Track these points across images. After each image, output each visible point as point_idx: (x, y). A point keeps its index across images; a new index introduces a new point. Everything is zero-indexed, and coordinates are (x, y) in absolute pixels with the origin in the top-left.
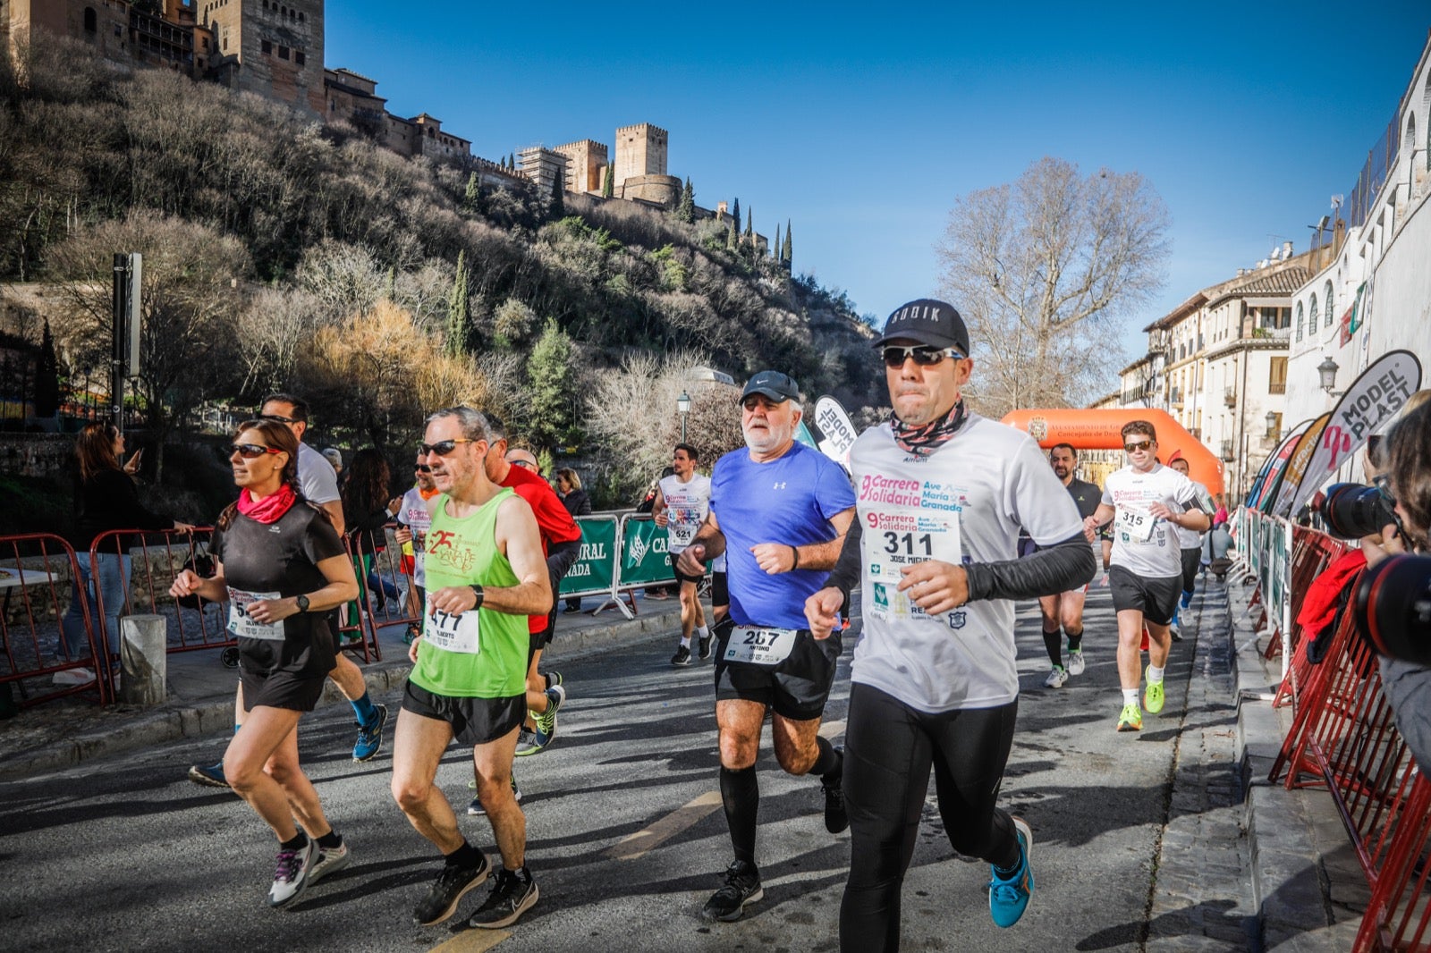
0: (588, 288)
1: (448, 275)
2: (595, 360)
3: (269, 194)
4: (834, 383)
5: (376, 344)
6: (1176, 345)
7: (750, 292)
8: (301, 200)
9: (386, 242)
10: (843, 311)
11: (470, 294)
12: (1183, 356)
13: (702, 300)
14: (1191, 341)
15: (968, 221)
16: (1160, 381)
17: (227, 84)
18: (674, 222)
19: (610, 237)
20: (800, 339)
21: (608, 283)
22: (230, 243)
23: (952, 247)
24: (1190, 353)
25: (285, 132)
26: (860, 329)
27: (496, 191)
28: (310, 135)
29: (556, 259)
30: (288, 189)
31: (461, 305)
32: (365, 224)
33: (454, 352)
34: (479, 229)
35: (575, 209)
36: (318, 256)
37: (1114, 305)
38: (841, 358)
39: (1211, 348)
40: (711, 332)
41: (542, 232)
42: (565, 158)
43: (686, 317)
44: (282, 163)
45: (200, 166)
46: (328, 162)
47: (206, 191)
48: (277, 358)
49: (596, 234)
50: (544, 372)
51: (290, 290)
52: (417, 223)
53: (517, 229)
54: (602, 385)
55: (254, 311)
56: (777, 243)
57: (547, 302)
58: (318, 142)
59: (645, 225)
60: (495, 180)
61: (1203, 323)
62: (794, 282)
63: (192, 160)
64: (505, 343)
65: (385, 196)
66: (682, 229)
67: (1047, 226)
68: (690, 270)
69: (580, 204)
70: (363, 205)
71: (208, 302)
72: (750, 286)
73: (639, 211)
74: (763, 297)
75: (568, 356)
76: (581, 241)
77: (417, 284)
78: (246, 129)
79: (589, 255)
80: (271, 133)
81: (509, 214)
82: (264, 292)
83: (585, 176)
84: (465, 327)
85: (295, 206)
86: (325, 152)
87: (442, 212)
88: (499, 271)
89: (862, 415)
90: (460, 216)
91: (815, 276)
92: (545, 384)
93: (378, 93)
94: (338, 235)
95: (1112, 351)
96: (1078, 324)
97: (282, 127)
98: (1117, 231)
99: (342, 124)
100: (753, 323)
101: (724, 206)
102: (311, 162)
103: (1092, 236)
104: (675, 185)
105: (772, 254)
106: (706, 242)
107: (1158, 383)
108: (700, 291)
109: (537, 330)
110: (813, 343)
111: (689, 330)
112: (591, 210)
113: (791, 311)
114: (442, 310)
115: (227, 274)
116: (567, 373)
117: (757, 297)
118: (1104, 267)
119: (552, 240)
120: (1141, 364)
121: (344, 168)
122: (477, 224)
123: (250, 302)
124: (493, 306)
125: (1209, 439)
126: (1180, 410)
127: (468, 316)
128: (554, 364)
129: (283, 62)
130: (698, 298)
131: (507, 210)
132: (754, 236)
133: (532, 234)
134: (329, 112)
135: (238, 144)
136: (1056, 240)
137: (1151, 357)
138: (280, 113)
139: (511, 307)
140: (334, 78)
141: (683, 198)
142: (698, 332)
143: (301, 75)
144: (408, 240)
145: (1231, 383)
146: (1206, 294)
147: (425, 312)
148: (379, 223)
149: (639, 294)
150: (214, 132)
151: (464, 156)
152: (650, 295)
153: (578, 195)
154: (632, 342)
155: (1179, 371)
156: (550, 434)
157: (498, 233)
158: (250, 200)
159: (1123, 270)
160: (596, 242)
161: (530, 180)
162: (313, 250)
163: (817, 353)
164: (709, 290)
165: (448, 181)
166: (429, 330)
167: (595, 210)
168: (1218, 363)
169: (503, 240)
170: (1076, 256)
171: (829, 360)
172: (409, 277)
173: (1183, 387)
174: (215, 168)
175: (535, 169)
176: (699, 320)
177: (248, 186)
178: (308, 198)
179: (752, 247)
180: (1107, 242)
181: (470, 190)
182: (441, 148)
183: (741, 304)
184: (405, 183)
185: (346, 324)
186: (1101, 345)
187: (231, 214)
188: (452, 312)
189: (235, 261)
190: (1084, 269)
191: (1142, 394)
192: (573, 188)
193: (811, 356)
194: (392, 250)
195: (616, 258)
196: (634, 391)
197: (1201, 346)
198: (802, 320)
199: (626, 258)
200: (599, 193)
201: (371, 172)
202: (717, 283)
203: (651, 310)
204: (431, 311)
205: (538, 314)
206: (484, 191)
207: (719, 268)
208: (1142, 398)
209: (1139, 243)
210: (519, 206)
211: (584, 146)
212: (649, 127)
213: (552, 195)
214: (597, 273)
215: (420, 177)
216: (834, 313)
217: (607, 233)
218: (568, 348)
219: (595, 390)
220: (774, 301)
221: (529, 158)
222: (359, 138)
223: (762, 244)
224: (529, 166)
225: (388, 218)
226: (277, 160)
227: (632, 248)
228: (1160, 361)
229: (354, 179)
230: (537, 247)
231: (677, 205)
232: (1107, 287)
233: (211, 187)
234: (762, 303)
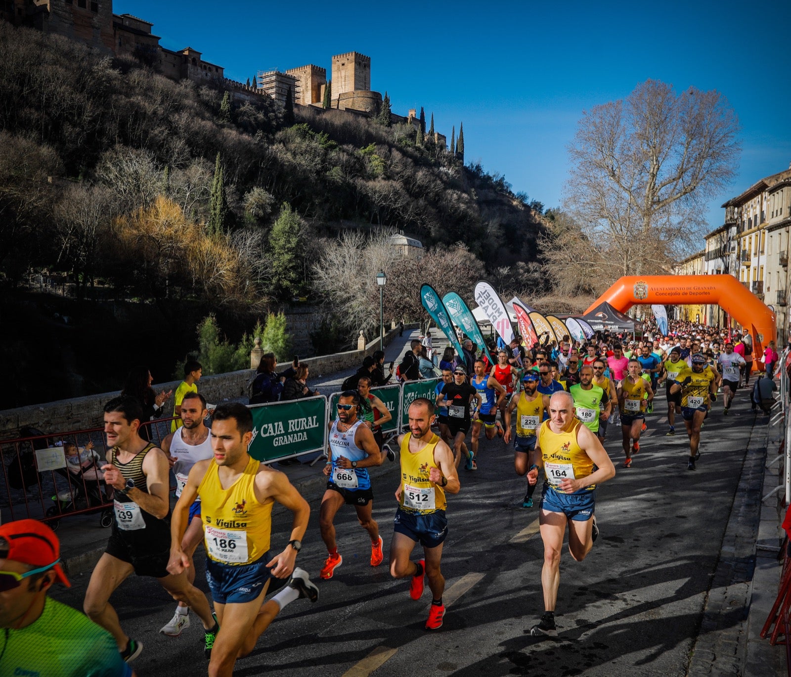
0: (313, 177)
1: (208, 172)
2: (319, 232)
3: (75, 112)
4: (496, 245)
5: (157, 229)
6: (745, 218)
7: (433, 178)
8: (98, 115)
9: (162, 145)
10: (502, 190)
11: (226, 184)
12: (750, 227)
13: (397, 185)
14: (756, 216)
15: (592, 128)
16: (734, 244)
17: (39, 28)
18: (376, 126)
19: (329, 139)
20: (470, 212)
21: (328, 173)
22: (46, 151)
23: (580, 148)
24: (755, 225)
25: (85, 64)
26: (515, 203)
27: (244, 105)
28: (103, 66)
29: (289, 156)
30: (89, 107)
31: (219, 193)
32: (146, 133)
33: (214, 228)
34: (232, 134)
35: (303, 118)
36: (112, 158)
37: (700, 190)
38: (501, 225)
39: (770, 221)
40: (405, 209)
41: (279, 135)
42: (294, 79)
43: (386, 198)
44: (84, 87)
45: (22, 91)
46: (118, 86)
47: (27, 110)
48: (83, 236)
49: (318, 136)
50: (282, 242)
51: (92, 185)
52: (185, 131)
53: (260, 133)
54: (324, 254)
55: (65, 202)
56: (453, 141)
57: (282, 188)
58: (110, 71)
59: (355, 129)
60: (242, 96)
61: (765, 203)
62: (466, 169)
63: (16, 87)
64: (252, 220)
65: (161, 111)
66: (383, 131)
67: (651, 131)
68: (389, 162)
69: (305, 113)
70: (144, 119)
71: (31, 196)
72: (433, 174)
73: (350, 118)
74: (443, 182)
75: (299, 231)
76: (307, 142)
77: (185, 178)
78: (55, 62)
79: (314, 153)
80: (75, 65)
81: (253, 123)
82: (73, 187)
83: (310, 93)
84: (222, 210)
85: (94, 120)
86: (115, 79)
87: (204, 122)
88: (246, 166)
89: (517, 268)
90: (217, 125)
91: (481, 164)
92: (283, 251)
93: (153, 33)
94: (126, 143)
95: (698, 224)
96: (673, 204)
97: (82, 60)
98: (701, 134)
99: (128, 57)
100: (436, 201)
101: (413, 113)
102: (106, 86)
103: (683, 138)
104: (376, 98)
105: (449, 148)
106: (400, 140)
107: (732, 246)
108: (396, 178)
109: (276, 211)
110: (480, 215)
111: (388, 207)
112: (314, 118)
113: (465, 192)
114: (205, 197)
115: (44, 174)
116: (298, 243)
117: (439, 182)
118: (693, 160)
119: (285, 141)
120: (719, 231)
121: (129, 91)
122: (230, 131)
123: (62, 195)
124: (243, 193)
125: (769, 289)
126: (748, 267)
127: (224, 202)
128: (289, 236)
129: (82, 11)
130: (394, 183)
131: (252, 119)
132: (436, 135)
133: (271, 136)
134: (117, 47)
135: (50, 74)
136: (657, 141)
137: (727, 227)
138: (81, 50)
139: (256, 193)
140: (120, 22)
141: (382, 107)
142: (396, 209)
143: (95, 20)
144: (179, 144)
145: (784, 248)
146: (766, 182)
147: (193, 199)
148: (156, 132)
149: (351, 181)
150: (31, 65)
151: (219, 79)
152: (360, 182)
153: (304, 107)
154: (347, 217)
155: (747, 237)
156: (287, 288)
157: (245, 137)
158: (60, 115)
159: (706, 164)
160: (318, 143)
161: (269, 96)
162: (108, 153)
163: (484, 222)
164: (403, 176)
165: (207, 98)
166: (196, 213)
167: (318, 117)
168: (775, 233)
169: (250, 143)
170: (671, 153)
171: (492, 227)
172: (180, 173)
173: (750, 250)
174: (33, 92)
175: (272, 88)
176: (396, 200)
177: (59, 105)
178: (104, 114)
179: (434, 144)
180: (694, 142)
181: (224, 105)
182: (201, 73)
183: (427, 187)
184: (174, 101)
185: (134, 214)
186: (690, 220)
187: (46, 126)
188: (212, 199)
189: (49, 164)
190: (678, 162)
191: (721, 253)
192: (301, 102)
193: (478, 225)
194: (167, 152)
195: (333, 154)
196: (347, 259)
197: (763, 220)
198: (472, 199)
199: (341, 154)
200: (320, 105)
201: (150, 94)
202: (408, 172)
203: (360, 193)
204: (196, 198)
205: (276, 198)
206: (235, 105)
207: (410, 160)
208: (721, 257)
209: (717, 143)
210: (261, 116)
211: (309, 70)
212: (356, 54)
213: (285, 108)
214: (320, 166)
215: (186, 96)
216: (496, 192)
217: (326, 135)
218: (299, 224)
219: (319, 258)
220: (451, 184)
221: (268, 79)
222: (141, 68)
223: (442, 141)
224: (268, 86)
225: (163, 128)
226: (79, 85)
227: (345, 147)
228: (734, 230)
229: (138, 99)
230: (274, 147)
231: (378, 113)
232: (694, 176)
233: (30, 107)
234: (442, 186)
